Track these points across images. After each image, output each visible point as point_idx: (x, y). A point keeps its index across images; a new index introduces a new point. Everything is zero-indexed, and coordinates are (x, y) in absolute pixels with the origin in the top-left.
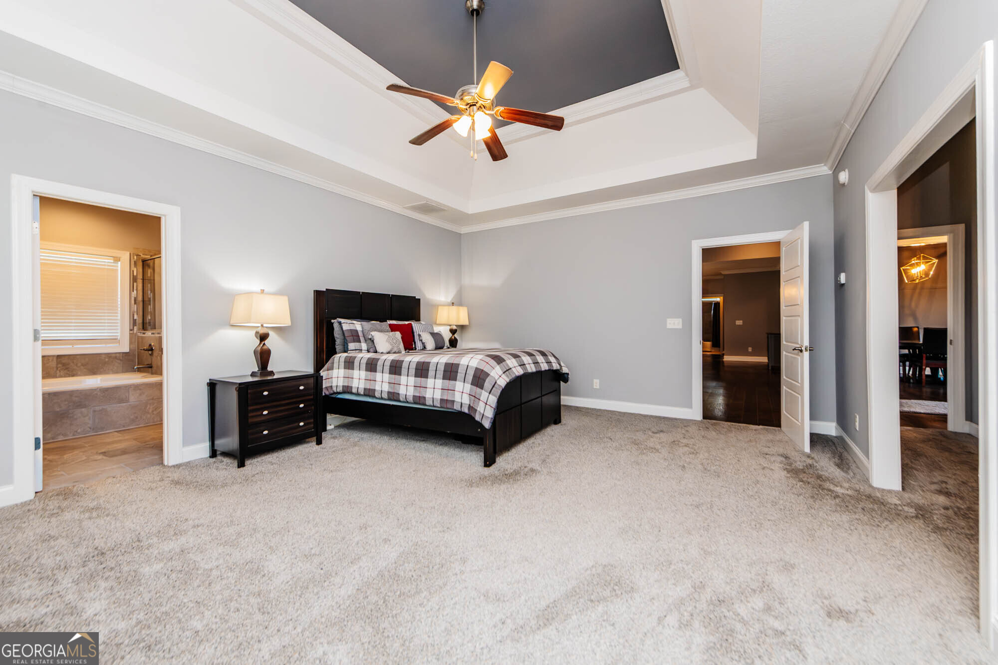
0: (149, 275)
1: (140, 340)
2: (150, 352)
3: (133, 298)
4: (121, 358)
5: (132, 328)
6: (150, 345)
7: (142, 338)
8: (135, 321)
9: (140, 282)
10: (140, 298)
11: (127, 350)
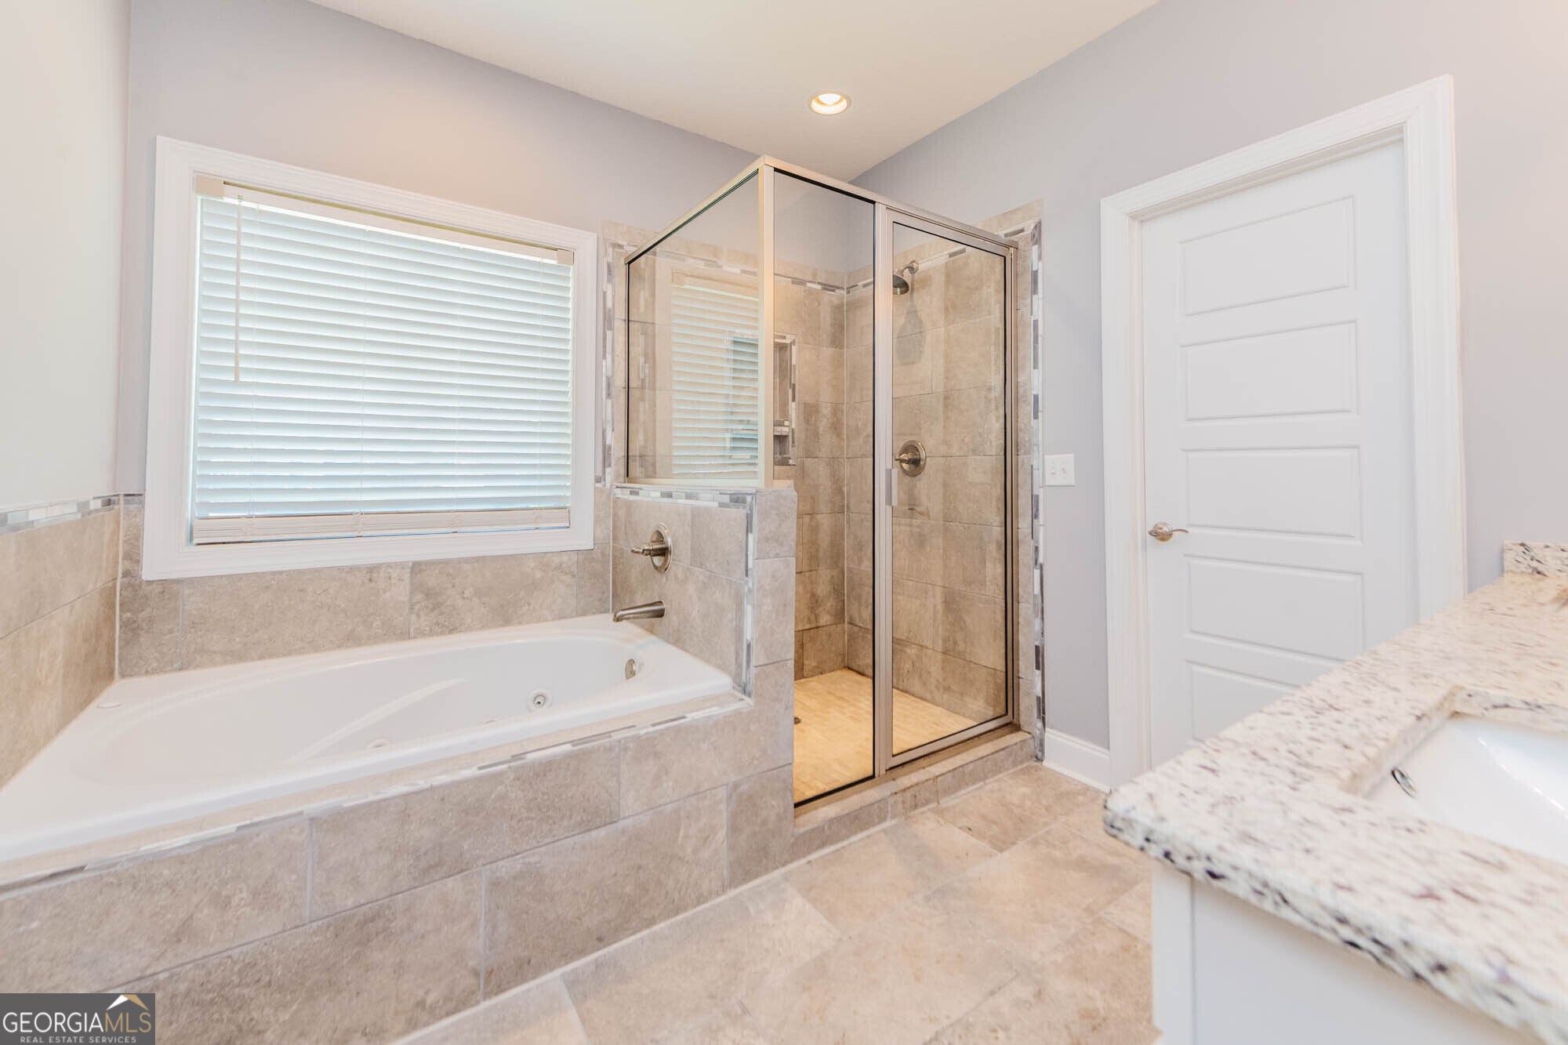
0: (642, 309)
1: (622, 513)
2: (658, 561)
3: (604, 379)
4: (574, 569)
5: (600, 474)
6: (660, 537)
7: (629, 505)
8: (606, 451)
9: (620, 326)
10: (620, 381)
11: (588, 544)
